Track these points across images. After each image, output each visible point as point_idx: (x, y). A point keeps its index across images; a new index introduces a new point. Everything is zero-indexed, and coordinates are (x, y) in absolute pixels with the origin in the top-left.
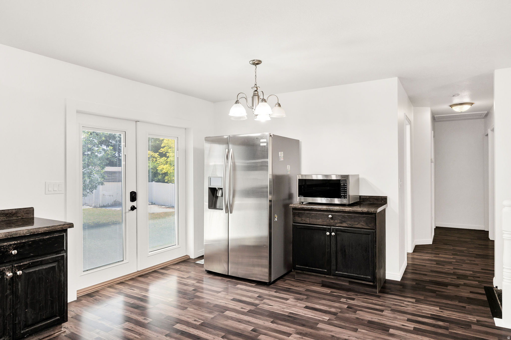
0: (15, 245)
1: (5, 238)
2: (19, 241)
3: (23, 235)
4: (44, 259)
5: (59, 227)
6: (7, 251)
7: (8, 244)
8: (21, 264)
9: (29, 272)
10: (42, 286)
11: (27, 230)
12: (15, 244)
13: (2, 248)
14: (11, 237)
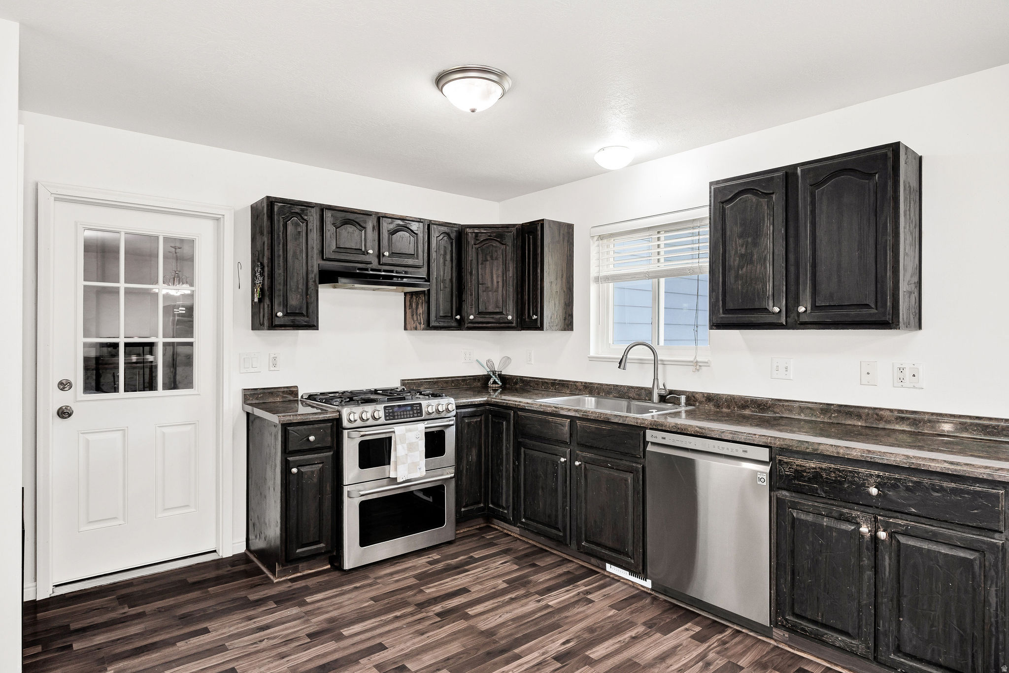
0: (879, 479)
1: (861, 459)
2: (887, 474)
3: (894, 464)
4: (942, 530)
5: (982, 471)
6: (863, 485)
7: (867, 473)
8: (891, 520)
9: (907, 543)
10: (936, 587)
11: (905, 455)
12: (878, 476)
13: (856, 477)
14: (872, 460)
